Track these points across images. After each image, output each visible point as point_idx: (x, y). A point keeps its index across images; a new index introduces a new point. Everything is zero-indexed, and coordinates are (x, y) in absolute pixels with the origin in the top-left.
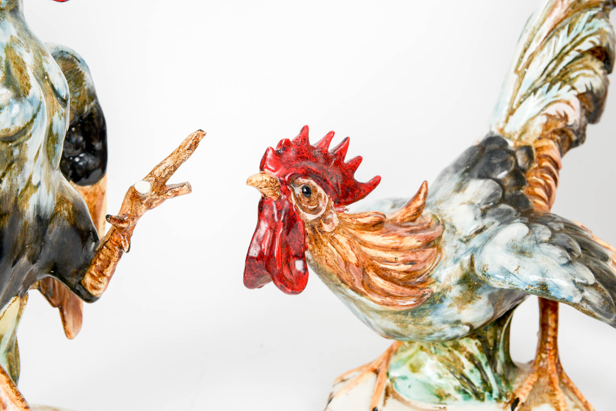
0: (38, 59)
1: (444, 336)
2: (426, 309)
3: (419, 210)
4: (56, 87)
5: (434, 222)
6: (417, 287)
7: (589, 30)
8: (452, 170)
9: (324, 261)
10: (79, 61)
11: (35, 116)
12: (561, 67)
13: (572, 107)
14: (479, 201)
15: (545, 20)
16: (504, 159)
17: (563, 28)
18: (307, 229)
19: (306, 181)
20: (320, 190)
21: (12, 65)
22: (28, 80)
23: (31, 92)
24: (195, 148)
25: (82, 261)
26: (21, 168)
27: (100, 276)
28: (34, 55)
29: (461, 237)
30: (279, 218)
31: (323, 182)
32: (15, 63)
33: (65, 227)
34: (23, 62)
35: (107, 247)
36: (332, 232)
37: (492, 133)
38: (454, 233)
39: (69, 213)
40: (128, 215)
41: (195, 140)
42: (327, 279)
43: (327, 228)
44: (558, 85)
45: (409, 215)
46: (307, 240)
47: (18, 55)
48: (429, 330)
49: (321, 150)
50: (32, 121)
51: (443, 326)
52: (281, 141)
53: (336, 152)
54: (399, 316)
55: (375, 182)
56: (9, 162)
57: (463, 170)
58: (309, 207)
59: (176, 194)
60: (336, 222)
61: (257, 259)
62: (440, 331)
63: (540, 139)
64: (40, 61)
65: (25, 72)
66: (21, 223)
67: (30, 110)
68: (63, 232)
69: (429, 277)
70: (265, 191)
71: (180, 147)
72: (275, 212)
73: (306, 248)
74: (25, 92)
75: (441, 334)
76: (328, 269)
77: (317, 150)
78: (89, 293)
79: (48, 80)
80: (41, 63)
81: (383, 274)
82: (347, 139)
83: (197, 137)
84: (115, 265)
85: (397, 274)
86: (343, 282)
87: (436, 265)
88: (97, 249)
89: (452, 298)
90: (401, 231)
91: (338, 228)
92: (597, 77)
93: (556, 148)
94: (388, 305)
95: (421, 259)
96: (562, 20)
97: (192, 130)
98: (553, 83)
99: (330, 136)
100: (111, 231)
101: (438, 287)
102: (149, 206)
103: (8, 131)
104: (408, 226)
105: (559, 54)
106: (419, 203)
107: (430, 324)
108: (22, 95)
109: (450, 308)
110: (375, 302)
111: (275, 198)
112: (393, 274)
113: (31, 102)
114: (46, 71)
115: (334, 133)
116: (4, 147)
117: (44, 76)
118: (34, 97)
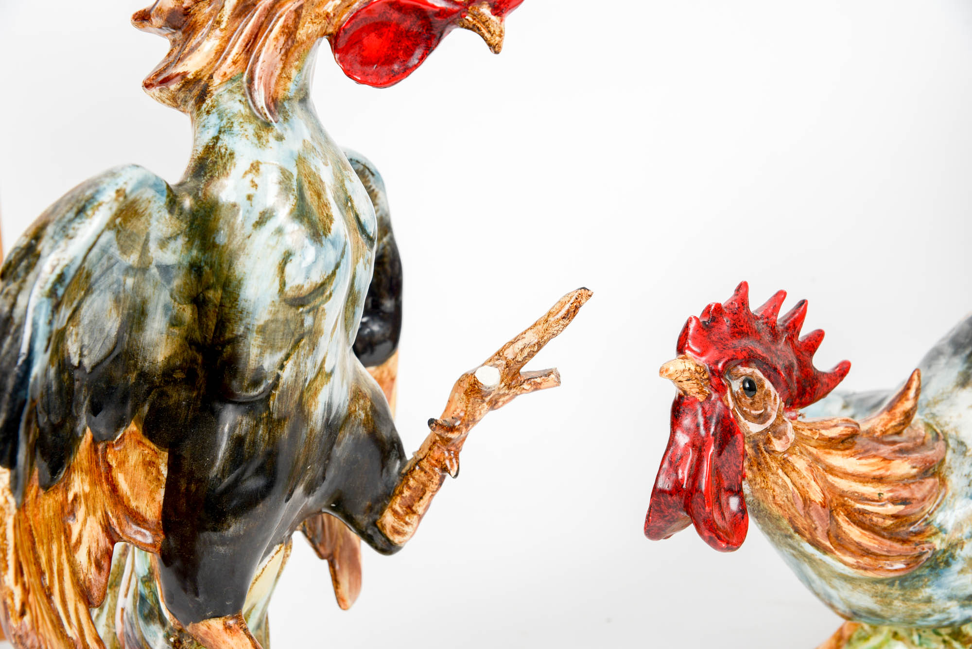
0: (339, 175)
1: (948, 619)
2: (925, 575)
3: (908, 416)
4: (362, 219)
5: (930, 436)
6: (910, 541)
8: (949, 350)
9: (770, 498)
10: (373, 174)
11: (337, 266)
18: (747, 447)
19: (748, 371)
20: (768, 384)
21: (306, 186)
22: (329, 209)
23: (334, 227)
24: (574, 316)
25: (380, 489)
26: (314, 346)
27: (407, 514)
28: (333, 169)
30: (707, 429)
31: (771, 372)
32: (310, 182)
33: (360, 436)
34: (321, 181)
35: (422, 469)
36: (784, 453)
38: (964, 454)
39: (367, 415)
40: (460, 418)
41: (575, 304)
42: (771, 526)
43: (778, 445)
45: (893, 423)
46: (746, 464)
47: (314, 169)
48: (926, 609)
49: (766, 320)
50: (334, 273)
51: (949, 604)
52: (709, 307)
53: (786, 324)
54: (880, 587)
55: (843, 370)
56: (297, 336)
57: (967, 351)
58: (753, 412)
59: (537, 387)
60: (791, 435)
61: (671, 493)
62: (943, 611)
64: (340, 178)
65: (323, 197)
66: (305, 433)
67: (331, 255)
68: (357, 444)
69: (928, 524)
70: (687, 386)
71: (550, 314)
72: (701, 420)
73: (744, 477)
74: (325, 228)
75: (944, 616)
76: (775, 511)
77: (761, 321)
78: (388, 540)
79: (352, 207)
80: (342, 181)
81: (860, 520)
82: (803, 303)
83: (579, 300)
84: (432, 496)
85: (880, 520)
86: (797, 531)
87: (938, 505)
88: (404, 471)
89: (964, 559)
90: (885, 450)
91: (794, 445)
94: (865, 569)
95: (919, 495)
97: (572, 287)
99: (780, 297)
100: (429, 444)
101: (943, 540)
102: (494, 404)
103: (301, 289)
104: (894, 443)
106: (908, 405)
107: (929, 600)
108: (322, 234)
109: (961, 575)
110: (845, 563)
111: (701, 398)
112: (875, 519)
113: (333, 243)
114: (349, 194)
115: (785, 294)
116: (291, 313)
117: (347, 203)
118: (337, 235)
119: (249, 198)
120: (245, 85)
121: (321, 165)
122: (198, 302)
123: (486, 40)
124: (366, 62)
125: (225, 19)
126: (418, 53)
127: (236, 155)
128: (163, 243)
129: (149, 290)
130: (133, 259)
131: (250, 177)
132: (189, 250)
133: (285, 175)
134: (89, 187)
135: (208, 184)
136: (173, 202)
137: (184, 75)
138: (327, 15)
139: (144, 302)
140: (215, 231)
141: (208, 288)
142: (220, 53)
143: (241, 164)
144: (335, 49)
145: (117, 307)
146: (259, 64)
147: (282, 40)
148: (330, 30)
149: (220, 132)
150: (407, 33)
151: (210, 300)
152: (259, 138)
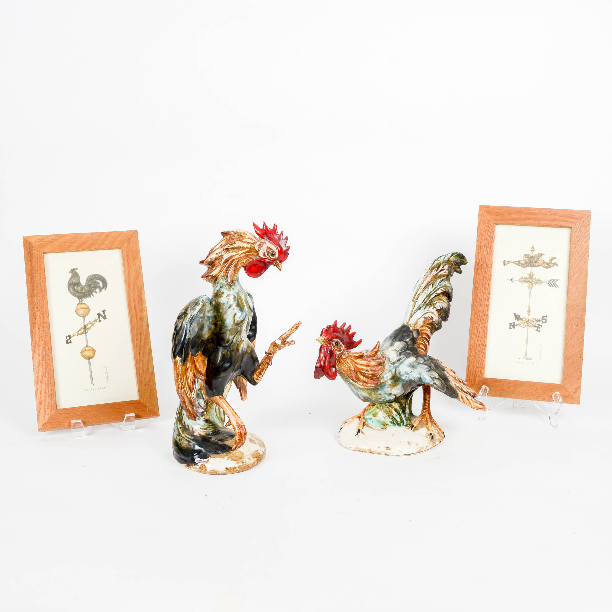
1: (385, 399)
2: (379, 388)
3: (376, 352)
4: (250, 306)
5: (382, 357)
6: (375, 380)
7: (440, 285)
8: (389, 338)
9: (342, 369)
11: (246, 317)
12: (430, 299)
13: (434, 314)
14: (399, 349)
15: (423, 282)
16: (408, 334)
17: (430, 285)
18: (336, 357)
19: (337, 340)
20: (341, 343)
21: (239, 299)
22: (244, 304)
24: (298, 328)
25: (253, 369)
26: (240, 334)
27: (259, 375)
28: (244, 295)
29: (392, 362)
30: (327, 353)
31: (342, 341)
33: (249, 356)
34: (242, 298)
35: (263, 364)
36: (345, 359)
37: (404, 324)
38: (389, 361)
39: (250, 351)
40: (272, 352)
42: (343, 376)
43: (343, 357)
44: (429, 306)
45: (372, 354)
46: (336, 361)
47: (240, 296)
48: (380, 396)
50: (245, 318)
51: (385, 395)
52: (328, 326)
53: (346, 330)
54: (369, 391)
55: (360, 341)
56: (237, 332)
57: (393, 338)
58: (338, 349)
59: (289, 344)
60: (347, 355)
61: (319, 367)
62: (384, 397)
63: (422, 326)
65: (243, 302)
66: (237, 354)
67: (244, 314)
68: (248, 357)
69: (380, 377)
70: (323, 343)
71: (292, 328)
72: (326, 350)
73: (336, 364)
74: (243, 308)
75: (384, 398)
76: (344, 372)
77: (340, 329)
78: (255, 381)
81: (363, 375)
82: (350, 325)
83: (299, 324)
84: (265, 371)
85: (368, 375)
86: (349, 377)
87: (383, 372)
88: (259, 365)
89: (388, 384)
90: (370, 359)
91: (347, 357)
92: (445, 303)
93: (429, 330)
94: (365, 386)
95: (377, 369)
96: (430, 282)
97: (297, 322)
98: (427, 306)
99: (345, 324)
100: (265, 358)
101: (383, 380)
102: (280, 349)
103: (238, 321)
104: (372, 358)
105: (429, 295)
106: (376, 350)
107: (380, 394)
108: (242, 310)
109: (388, 388)
110: (360, 385)
111: (326, 346)
112: (367, 375)
113: (245, 312)
115: (346, 323)
116: (236, 327)
117: (247, 303)
118: (246, 309)
119: (227, 302)
120: (226, 277)
121: (242, 295)
122: (215, 324)
123: (278, 268)
124: (252, 272)
125: (222, 264)
126: (263, 271)
127: (224, 293)
128: (208, 312)
129: (205, 322)
130: (202, 315)
131: (227, 297)
132: (214, 313)
133: (235, 297)
134: (197, 300)
135: (218, 299)
136: (211, 303)
137: (212, 275)
138: (244, 263)
139: (203, 325)
140: (220, 309)
141: (218, 321)
142: (221, 271)
143: (226, 294)
144: (245, 269)
145: (198, 326)
146: (229, 273)
147: (234, 268)
148: (244, 266)
149: (220, 288)
150: (261, 267)
151: (218, 324)
152: (229, 289)
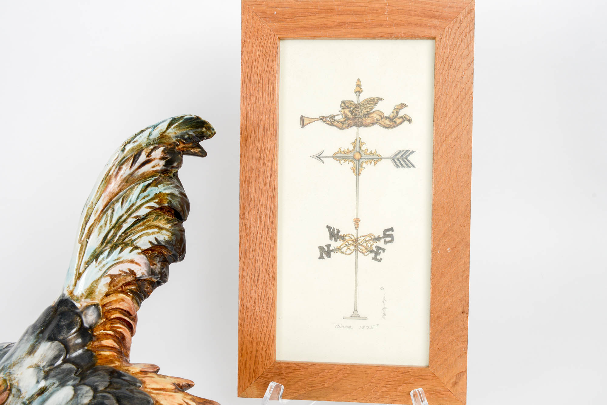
5: (3, 387)
7: (144, 198)
8: (31, 331)
12: (120, 233)
13: (137, 263)
14: (44, 364)
15: (101, 196)
16: (71, 320)
17: (117, 201)
29: (24, 400)
38: (19, 397)
44: (119, 249)
63: (107, 295)
92: (164, 232)
93: (128, 299)
96: (117, 194)
98: (113, 248)
105: (116, 224)
